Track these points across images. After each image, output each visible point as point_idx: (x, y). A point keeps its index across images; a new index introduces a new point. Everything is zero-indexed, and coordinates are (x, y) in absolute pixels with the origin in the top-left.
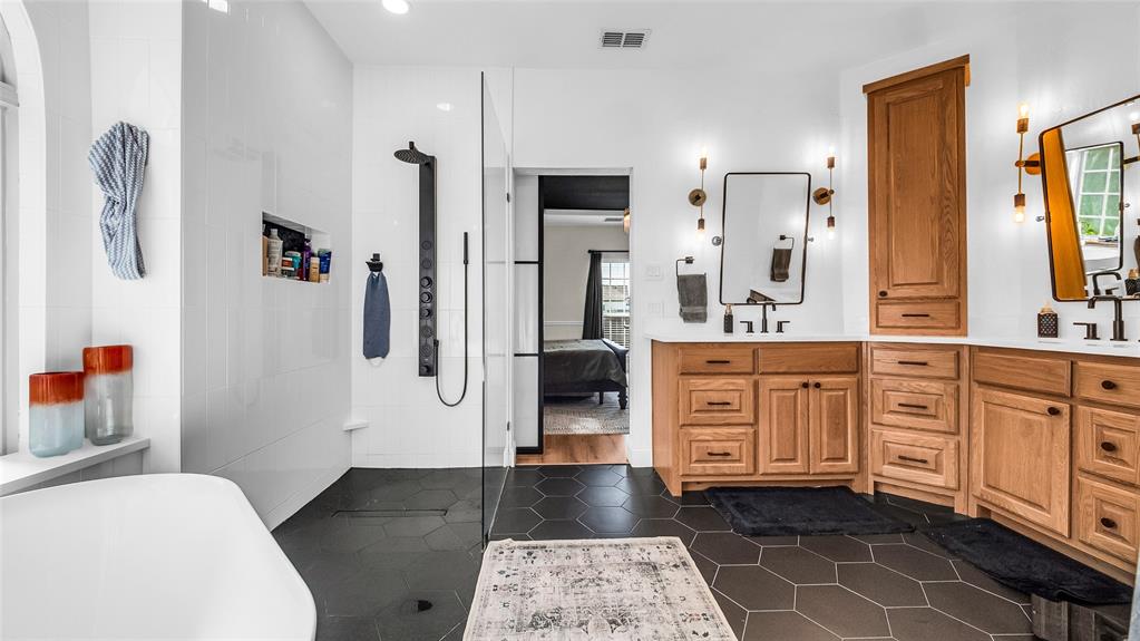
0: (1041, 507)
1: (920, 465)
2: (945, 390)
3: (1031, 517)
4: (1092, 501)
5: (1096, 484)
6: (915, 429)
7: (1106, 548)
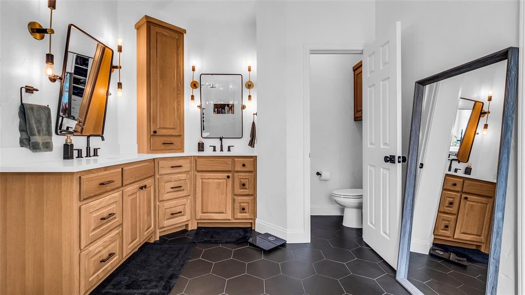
0: (223, 213)
1: (178, 215)
2: (187, 177)
3: (220, 218)
4: (238, 204)
5: (239, 198)
6: (177, 198)
7: (242, 218)
